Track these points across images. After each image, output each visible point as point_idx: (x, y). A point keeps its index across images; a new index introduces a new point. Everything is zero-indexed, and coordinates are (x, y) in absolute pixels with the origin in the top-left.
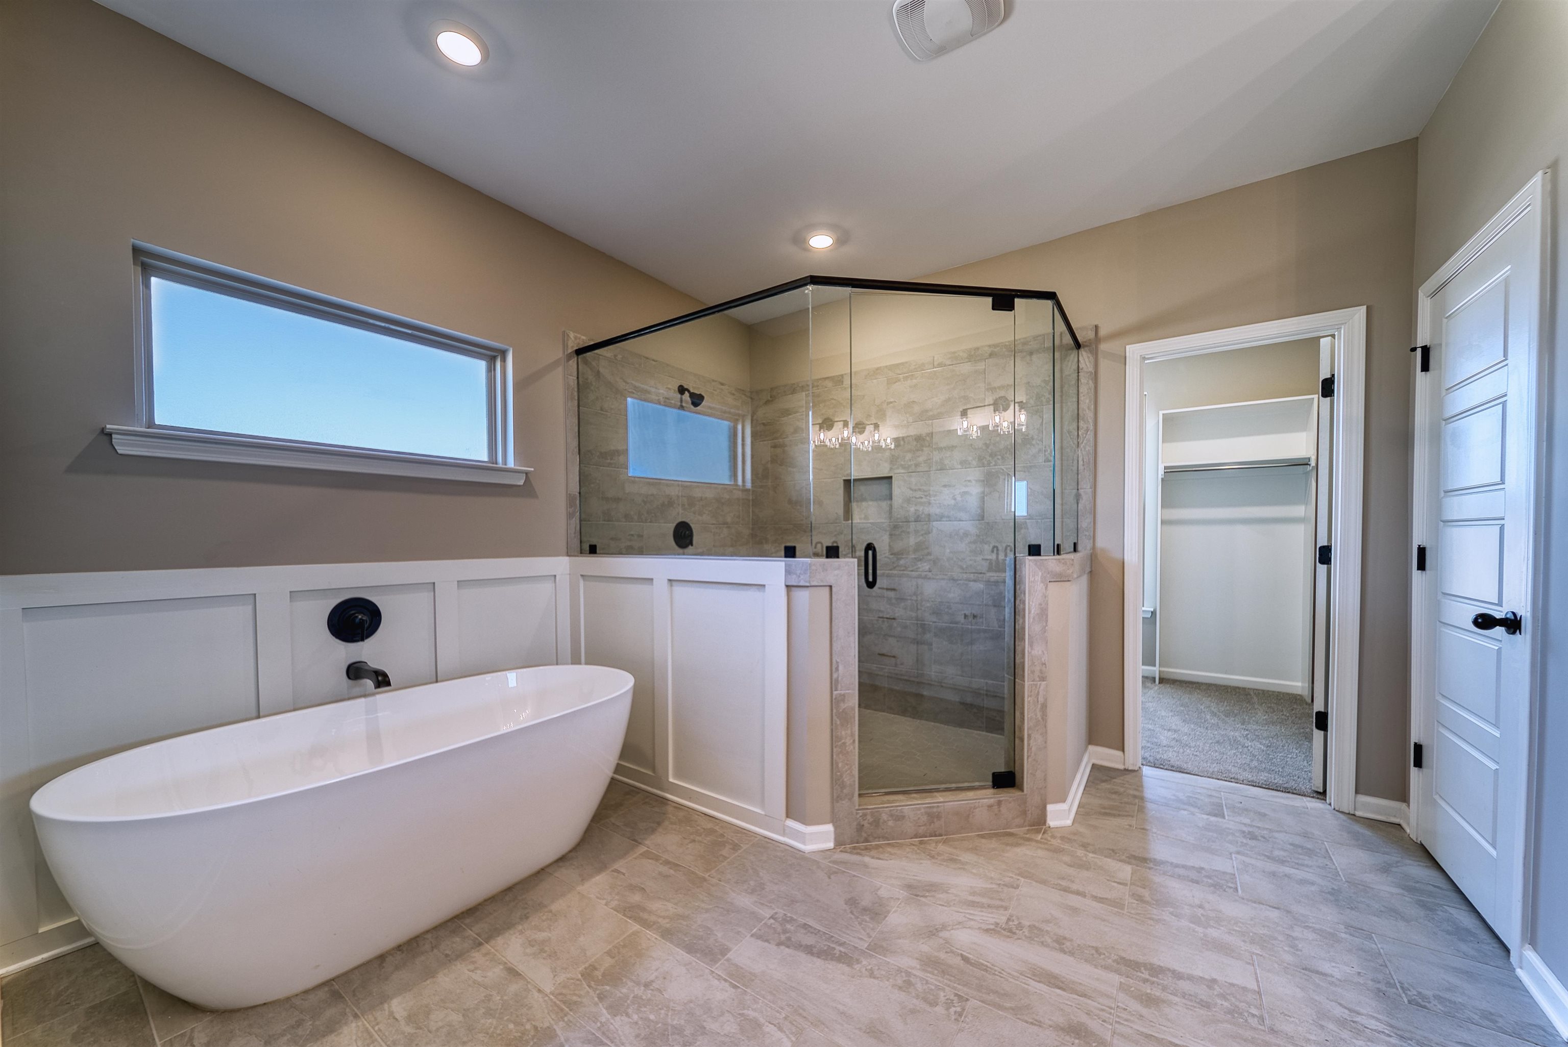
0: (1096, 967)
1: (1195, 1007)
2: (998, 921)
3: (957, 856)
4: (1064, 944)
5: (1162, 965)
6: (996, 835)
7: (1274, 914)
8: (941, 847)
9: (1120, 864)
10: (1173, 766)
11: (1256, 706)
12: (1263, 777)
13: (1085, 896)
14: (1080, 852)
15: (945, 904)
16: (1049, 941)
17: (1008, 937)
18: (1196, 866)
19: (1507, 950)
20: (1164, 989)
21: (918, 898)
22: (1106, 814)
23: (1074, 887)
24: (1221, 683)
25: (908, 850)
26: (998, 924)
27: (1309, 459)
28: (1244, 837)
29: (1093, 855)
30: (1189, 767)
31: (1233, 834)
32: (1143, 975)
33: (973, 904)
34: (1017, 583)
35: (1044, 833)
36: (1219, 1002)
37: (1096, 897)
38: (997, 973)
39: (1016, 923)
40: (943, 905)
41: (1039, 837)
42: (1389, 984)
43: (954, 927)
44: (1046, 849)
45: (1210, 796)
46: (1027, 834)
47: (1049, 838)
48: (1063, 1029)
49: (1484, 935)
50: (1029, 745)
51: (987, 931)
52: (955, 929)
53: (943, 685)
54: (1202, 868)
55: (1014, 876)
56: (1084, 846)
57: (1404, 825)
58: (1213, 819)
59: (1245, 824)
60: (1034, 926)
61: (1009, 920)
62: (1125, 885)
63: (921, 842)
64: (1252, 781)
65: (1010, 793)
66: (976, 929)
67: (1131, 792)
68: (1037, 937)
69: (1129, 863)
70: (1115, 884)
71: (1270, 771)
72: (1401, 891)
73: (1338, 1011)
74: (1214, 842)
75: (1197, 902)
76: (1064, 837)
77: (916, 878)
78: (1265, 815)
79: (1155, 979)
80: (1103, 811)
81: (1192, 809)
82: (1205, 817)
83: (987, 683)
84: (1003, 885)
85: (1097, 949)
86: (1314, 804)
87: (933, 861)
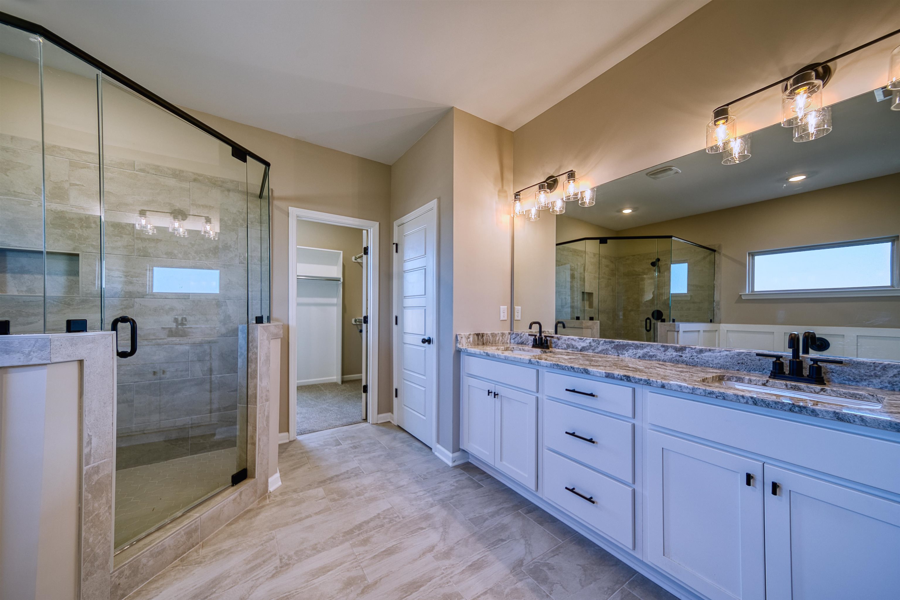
0: (337, 546)
1: (380, 530)
2: (275, 566)
3: (220, 548)
4: (317, 547)
5: (359, 522)
6: (240, 517)
7: (379, 474)
8: (203, 552)
9: (316, 489)
10: (309, 431)
11: (325, 391)
12: (345, 421)
13: (311, 516)
14: (295, 496)
15: (234, 584)
16: (309, 552)
17: (287, 569)
18: (345, 471)
19: (431, 449)
20: (367, 532)
21: (209, 598)
22: (294, 469)
23: (303, 515)
24: (306, 384)
25: (173, 574)
26: (277, 567)
27: (340, 278)
28: (353, 449)
29: (303, 493)
30: (316, 428)
31: (349, 450)
32: (356, 533)
33: (252, 569)
34: (249, 342)
35: (269, 498)
36: (385, 521)
37: (316, 513)
38: (294, 594)
39: (286, 558)
40: (232, 587)
41: (268, 501)
42: (417, 477)
43: (250, 593)
44: (276, 506)
45: (332, 437)
46: (259, 504)
47: (274, 499)
48: (343, 589)
49: (424, 447)
50: (259, 445)
51: (273, 576)
52: (252, 594)
53: (145, 432)
54: (348, 471)
55: (267, 533)
56: (295, 491)
57: (391, 421)
58: (338, 447)
59: (350, 444)
60: (297, 551)
61: (281, 560)
62: (325, 498)
63: (182, 560)
64: (342, 424)
65: (246, 484)
66: (265, 581)
67: (299, 452)
68: (302, 556)
69: (320, 486)
70: (320, 501)
71: (345, 417)
72: (402, 444)
73: (413, 496)
74: (345, 457)
75: (355, 486)
76: (282, 493)
77: (196, 586)
78: (354, 436)
79: (361, 531)
80: (292, 468)
81: (329, 447)
82: (335, 448)
83: (192, 418)
84: (265, 543)
85: (332, 538)
86: (364, 425)
87: (202, 565)
